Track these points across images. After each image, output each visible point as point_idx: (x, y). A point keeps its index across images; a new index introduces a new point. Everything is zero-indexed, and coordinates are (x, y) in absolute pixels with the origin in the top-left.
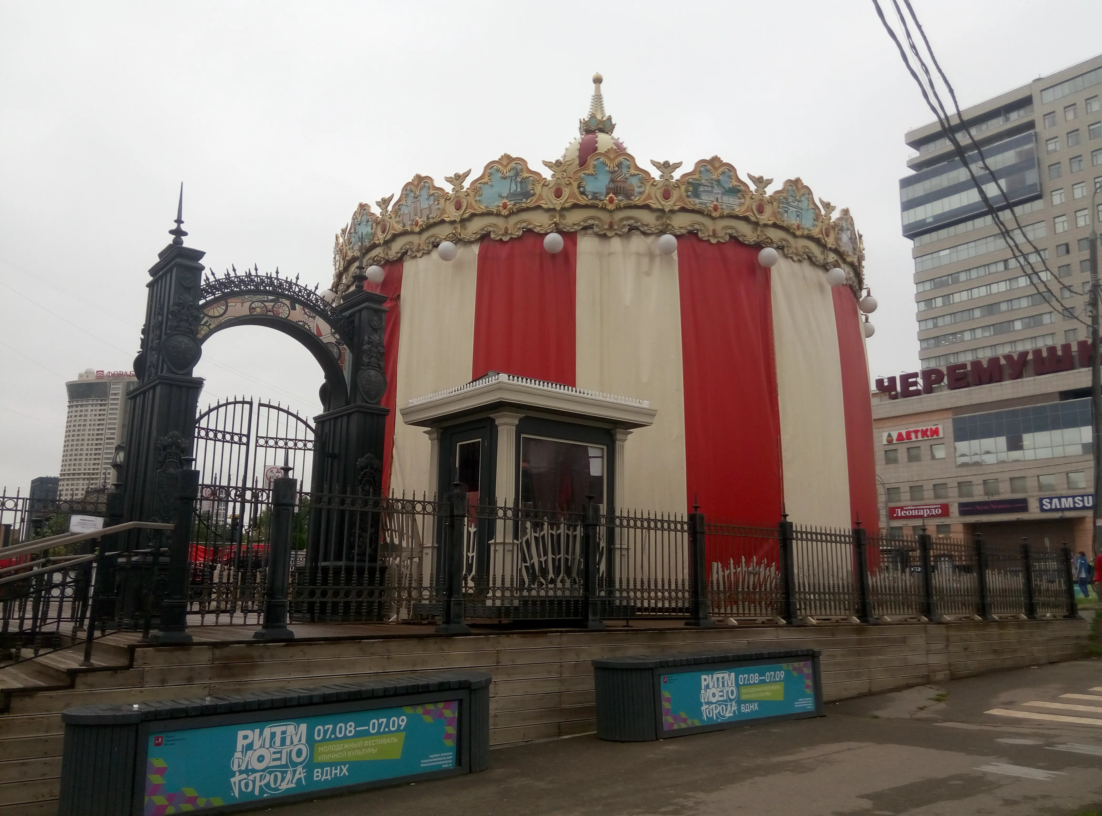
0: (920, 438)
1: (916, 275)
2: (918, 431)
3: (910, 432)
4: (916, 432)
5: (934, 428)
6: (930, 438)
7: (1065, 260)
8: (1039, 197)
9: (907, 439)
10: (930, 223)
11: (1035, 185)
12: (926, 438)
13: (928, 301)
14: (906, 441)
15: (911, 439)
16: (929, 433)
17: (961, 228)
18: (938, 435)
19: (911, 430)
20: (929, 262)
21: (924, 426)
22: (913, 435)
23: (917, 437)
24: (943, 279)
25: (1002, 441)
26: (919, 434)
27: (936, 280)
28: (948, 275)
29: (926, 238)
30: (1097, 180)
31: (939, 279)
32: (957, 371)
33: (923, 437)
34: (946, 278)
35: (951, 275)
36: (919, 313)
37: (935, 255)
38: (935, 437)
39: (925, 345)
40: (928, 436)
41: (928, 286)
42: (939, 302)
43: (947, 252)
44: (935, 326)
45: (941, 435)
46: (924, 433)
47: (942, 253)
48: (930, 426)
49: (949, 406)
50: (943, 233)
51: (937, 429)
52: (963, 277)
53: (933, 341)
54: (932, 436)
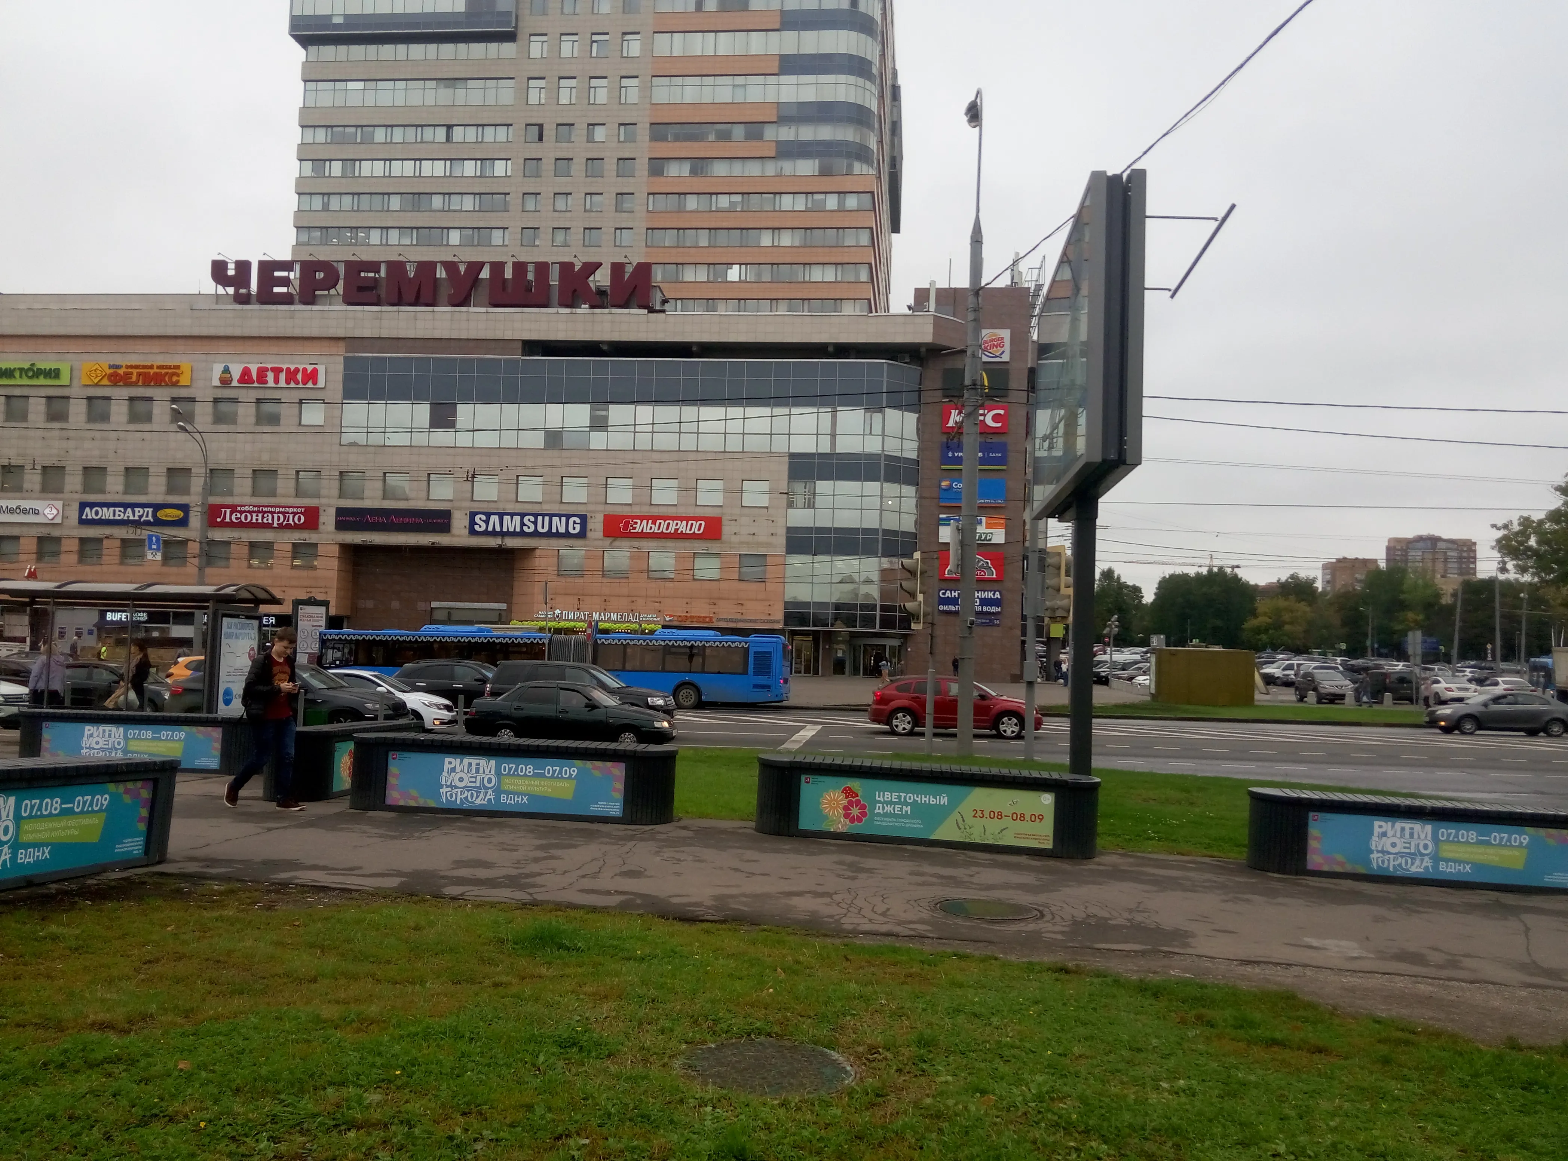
0: (282, 383)
1: (304, 110)
2: (281, 370)
3: (267, 369)
4: (277, 371)
5: (310, 368)
6: (301, 385)
7: (535, 150)
8: (510, 37)
9: (258, 382)
10: (337, 26)
11: (509, 13)
12: (292, 385)
13: (319, 162)
14: (256, 385)
15: (266, 382)
16: (299, 377)
17: (387, 51)
18: (315, 383)
19: (269, 366)
20: (326, 95)
21: (292, 363)
22: (270, 376)
23: (276, 381)
24: (348, 130)
25: (423, 411)
26: (283, 376)
27: (335, 129)
28: (357, 126)
29: (328, 52)
30: (595, 38)
31: (341, 129)
32: (363, 274)
33: (288, 382)
34: (353, 130)
35: (362, 126)
36: (301, 180)
37: (339, 85)
38: (310, 385)
39: (305, 237)
40: (297, 383)
41: (321, 135)
42: (336, 168)
43: (360, 85)
44: (326, 208)
45: (321, 383)
46: (291, 375)
47: (351, 85)
48: (302, 364)
49: (341, 333)
50: (358, 51)
51: (315, 372)
52: (380, 135)
53: (317, 234)
54: (305, 383)
